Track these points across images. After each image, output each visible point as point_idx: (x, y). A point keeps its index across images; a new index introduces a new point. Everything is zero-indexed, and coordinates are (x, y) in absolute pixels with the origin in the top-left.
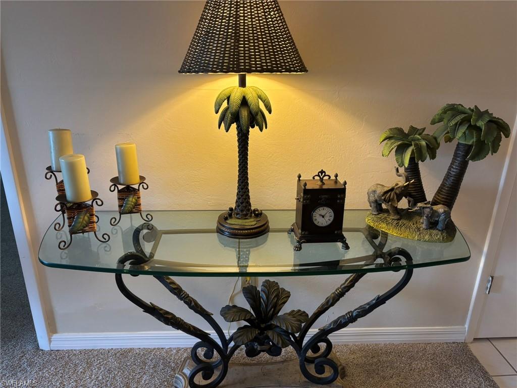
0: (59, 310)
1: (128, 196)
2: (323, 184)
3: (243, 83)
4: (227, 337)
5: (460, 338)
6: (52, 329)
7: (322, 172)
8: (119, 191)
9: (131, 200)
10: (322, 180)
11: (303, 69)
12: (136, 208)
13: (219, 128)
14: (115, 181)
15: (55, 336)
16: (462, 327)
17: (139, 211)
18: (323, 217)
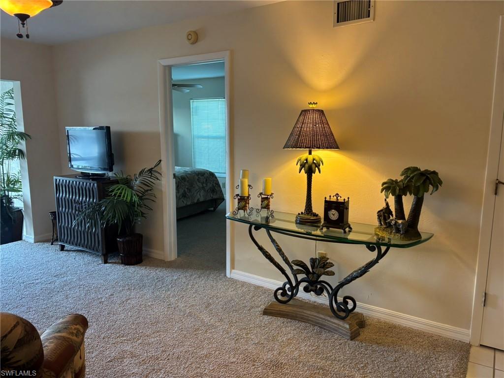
0: (237, 257)
1: (265, 201)
2: (338, 200)
3: (310, 153)
4: (299, 280)
5: (467, 339)
6: (233, 267)
7: (337, 194)
8: (262, 198)
9: (266, 202)
10: (337, 198)
11: (337, 147)
12: (267, 207)
13: (300, 172)
14: (261, 194)
15: (233, 271)
16: (467, 330)
17: (268, 208)
18: (334, 215)
